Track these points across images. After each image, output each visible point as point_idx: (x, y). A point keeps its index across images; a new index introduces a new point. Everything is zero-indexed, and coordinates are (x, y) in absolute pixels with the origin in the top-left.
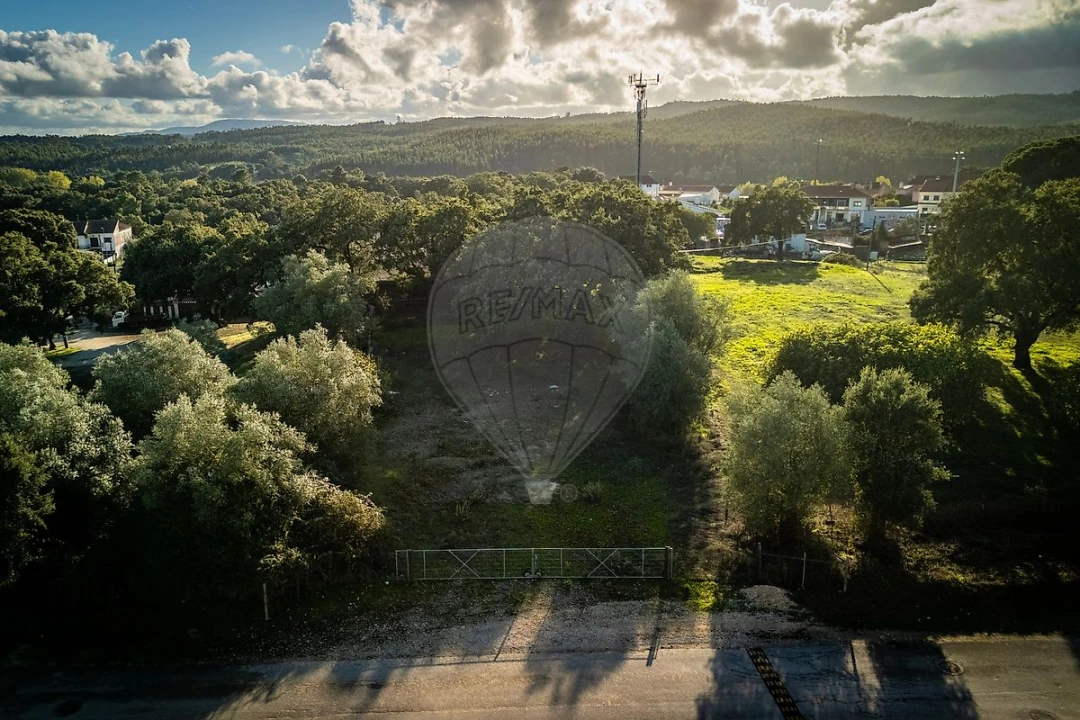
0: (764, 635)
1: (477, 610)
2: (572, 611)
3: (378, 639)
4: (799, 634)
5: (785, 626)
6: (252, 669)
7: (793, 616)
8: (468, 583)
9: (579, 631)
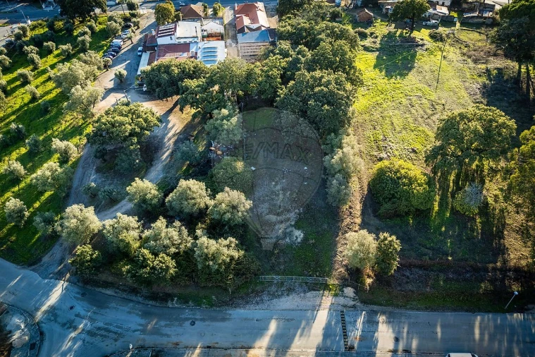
0: (345, 306)
1: (280, 293)
2: (302, 295)
3: (258, 303)
4: (354, 306)
5: (352, 303)
6: (230, 312)
7: (354, 300)
8: (278, 282)
9: (303, 302)
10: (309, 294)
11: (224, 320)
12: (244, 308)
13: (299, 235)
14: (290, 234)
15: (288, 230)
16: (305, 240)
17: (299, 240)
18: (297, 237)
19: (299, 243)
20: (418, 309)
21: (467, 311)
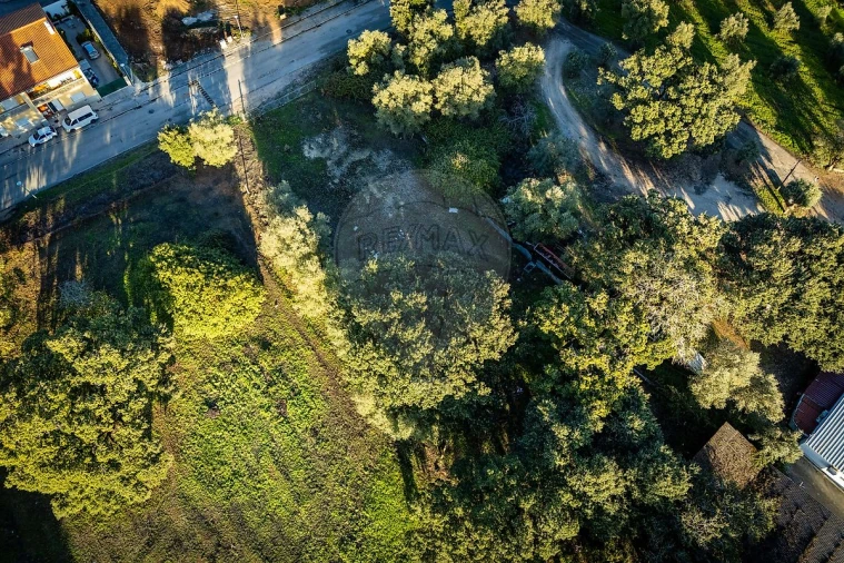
10: (258, 104)
11: (323, 47)
12: (314, 64)
13: (311, 153)
14: (321, 148)
15: (328, 151)
16: (299, 151)
17: (306, 147)
18: (310, 148)
19: (304, 144)
20: (136, 149)
21: (82, 174)
